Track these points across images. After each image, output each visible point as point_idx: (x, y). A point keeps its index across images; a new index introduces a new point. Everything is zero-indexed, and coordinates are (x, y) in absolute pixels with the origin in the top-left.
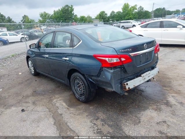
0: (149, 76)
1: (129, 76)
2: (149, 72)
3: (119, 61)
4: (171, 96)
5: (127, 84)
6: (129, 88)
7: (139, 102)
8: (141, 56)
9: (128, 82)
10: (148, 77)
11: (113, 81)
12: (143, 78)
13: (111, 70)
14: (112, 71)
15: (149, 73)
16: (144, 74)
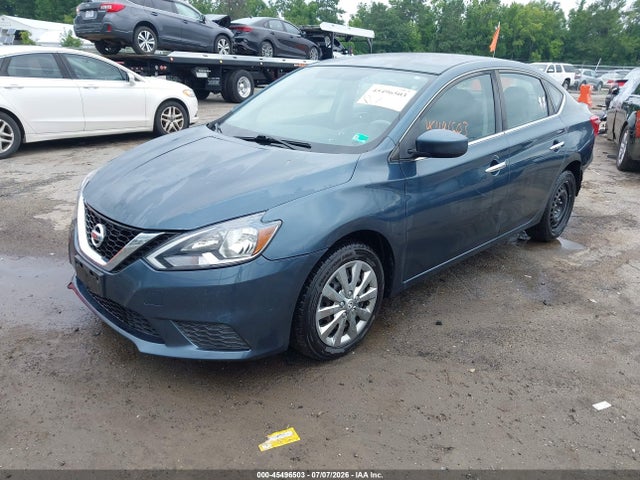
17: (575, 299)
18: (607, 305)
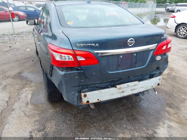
0: (134, 89)
1: (98, 84)
2: (137, 82)
3: (73, 60)
4: (166, 125)
5: (85, 96)
6: (88, 102)
7: (113, 122)
8: (121, 57)
9: (88, 94)
10: (132, 90)
11: (64, 87)
12: (120, 91)
13: (62, 71)
14: (62, 73)
15: (136, 85)
16: (122, 85)
17: (14, 77)
18: (5, 80)
